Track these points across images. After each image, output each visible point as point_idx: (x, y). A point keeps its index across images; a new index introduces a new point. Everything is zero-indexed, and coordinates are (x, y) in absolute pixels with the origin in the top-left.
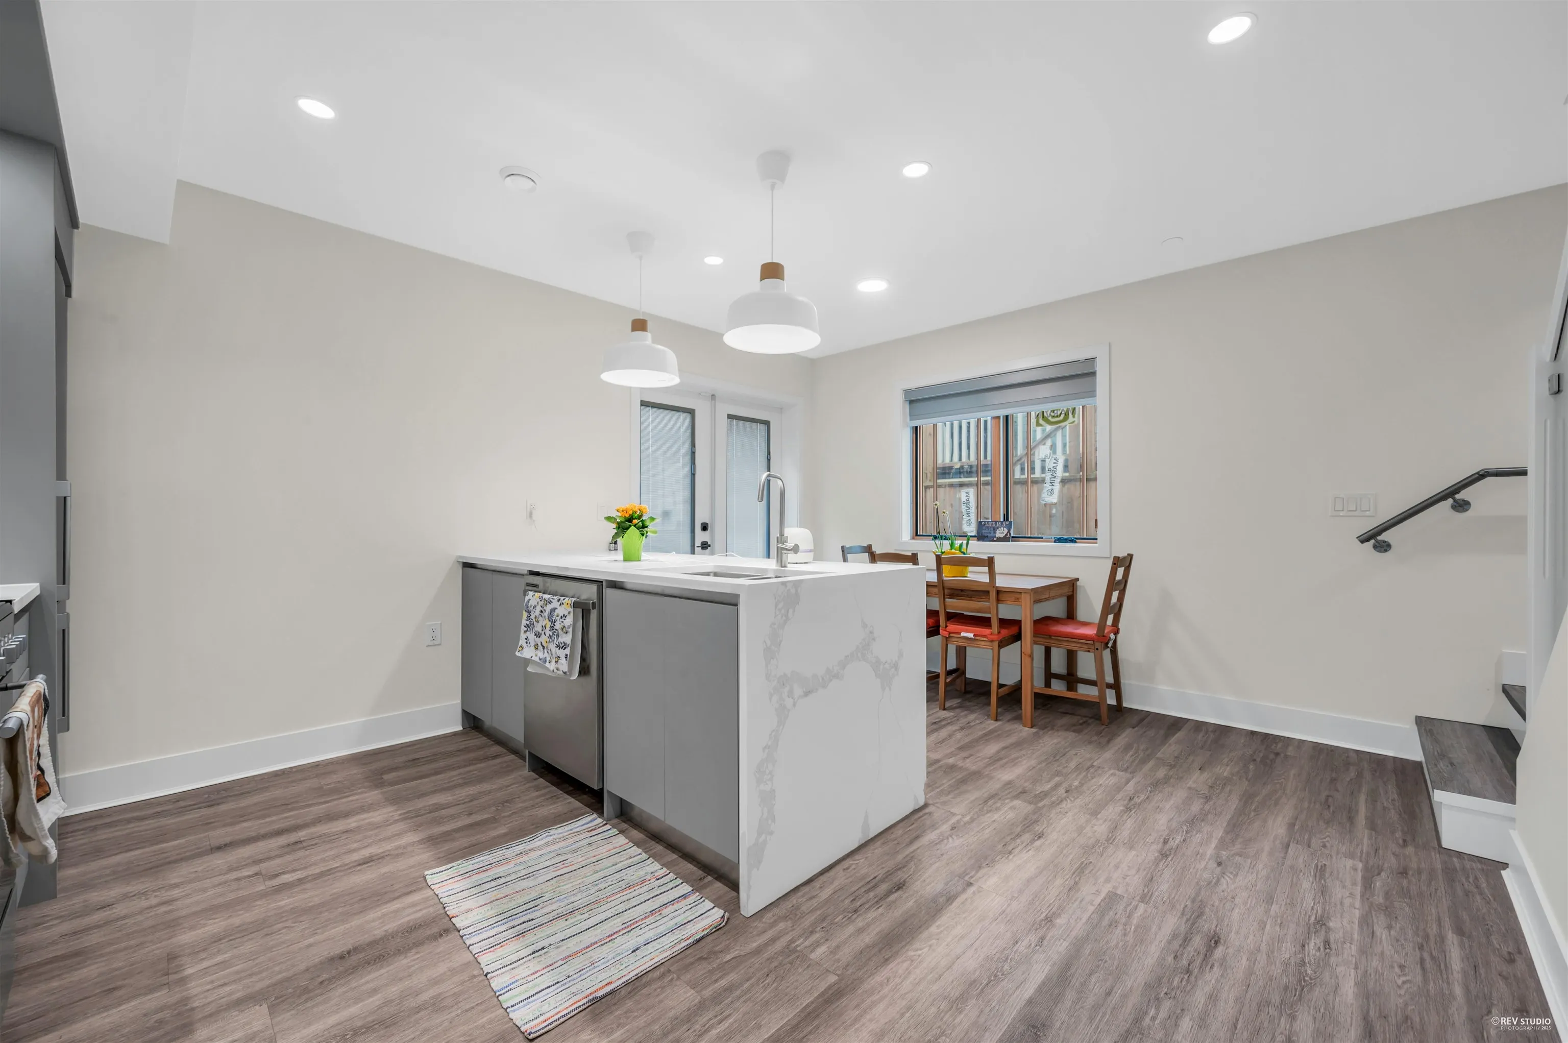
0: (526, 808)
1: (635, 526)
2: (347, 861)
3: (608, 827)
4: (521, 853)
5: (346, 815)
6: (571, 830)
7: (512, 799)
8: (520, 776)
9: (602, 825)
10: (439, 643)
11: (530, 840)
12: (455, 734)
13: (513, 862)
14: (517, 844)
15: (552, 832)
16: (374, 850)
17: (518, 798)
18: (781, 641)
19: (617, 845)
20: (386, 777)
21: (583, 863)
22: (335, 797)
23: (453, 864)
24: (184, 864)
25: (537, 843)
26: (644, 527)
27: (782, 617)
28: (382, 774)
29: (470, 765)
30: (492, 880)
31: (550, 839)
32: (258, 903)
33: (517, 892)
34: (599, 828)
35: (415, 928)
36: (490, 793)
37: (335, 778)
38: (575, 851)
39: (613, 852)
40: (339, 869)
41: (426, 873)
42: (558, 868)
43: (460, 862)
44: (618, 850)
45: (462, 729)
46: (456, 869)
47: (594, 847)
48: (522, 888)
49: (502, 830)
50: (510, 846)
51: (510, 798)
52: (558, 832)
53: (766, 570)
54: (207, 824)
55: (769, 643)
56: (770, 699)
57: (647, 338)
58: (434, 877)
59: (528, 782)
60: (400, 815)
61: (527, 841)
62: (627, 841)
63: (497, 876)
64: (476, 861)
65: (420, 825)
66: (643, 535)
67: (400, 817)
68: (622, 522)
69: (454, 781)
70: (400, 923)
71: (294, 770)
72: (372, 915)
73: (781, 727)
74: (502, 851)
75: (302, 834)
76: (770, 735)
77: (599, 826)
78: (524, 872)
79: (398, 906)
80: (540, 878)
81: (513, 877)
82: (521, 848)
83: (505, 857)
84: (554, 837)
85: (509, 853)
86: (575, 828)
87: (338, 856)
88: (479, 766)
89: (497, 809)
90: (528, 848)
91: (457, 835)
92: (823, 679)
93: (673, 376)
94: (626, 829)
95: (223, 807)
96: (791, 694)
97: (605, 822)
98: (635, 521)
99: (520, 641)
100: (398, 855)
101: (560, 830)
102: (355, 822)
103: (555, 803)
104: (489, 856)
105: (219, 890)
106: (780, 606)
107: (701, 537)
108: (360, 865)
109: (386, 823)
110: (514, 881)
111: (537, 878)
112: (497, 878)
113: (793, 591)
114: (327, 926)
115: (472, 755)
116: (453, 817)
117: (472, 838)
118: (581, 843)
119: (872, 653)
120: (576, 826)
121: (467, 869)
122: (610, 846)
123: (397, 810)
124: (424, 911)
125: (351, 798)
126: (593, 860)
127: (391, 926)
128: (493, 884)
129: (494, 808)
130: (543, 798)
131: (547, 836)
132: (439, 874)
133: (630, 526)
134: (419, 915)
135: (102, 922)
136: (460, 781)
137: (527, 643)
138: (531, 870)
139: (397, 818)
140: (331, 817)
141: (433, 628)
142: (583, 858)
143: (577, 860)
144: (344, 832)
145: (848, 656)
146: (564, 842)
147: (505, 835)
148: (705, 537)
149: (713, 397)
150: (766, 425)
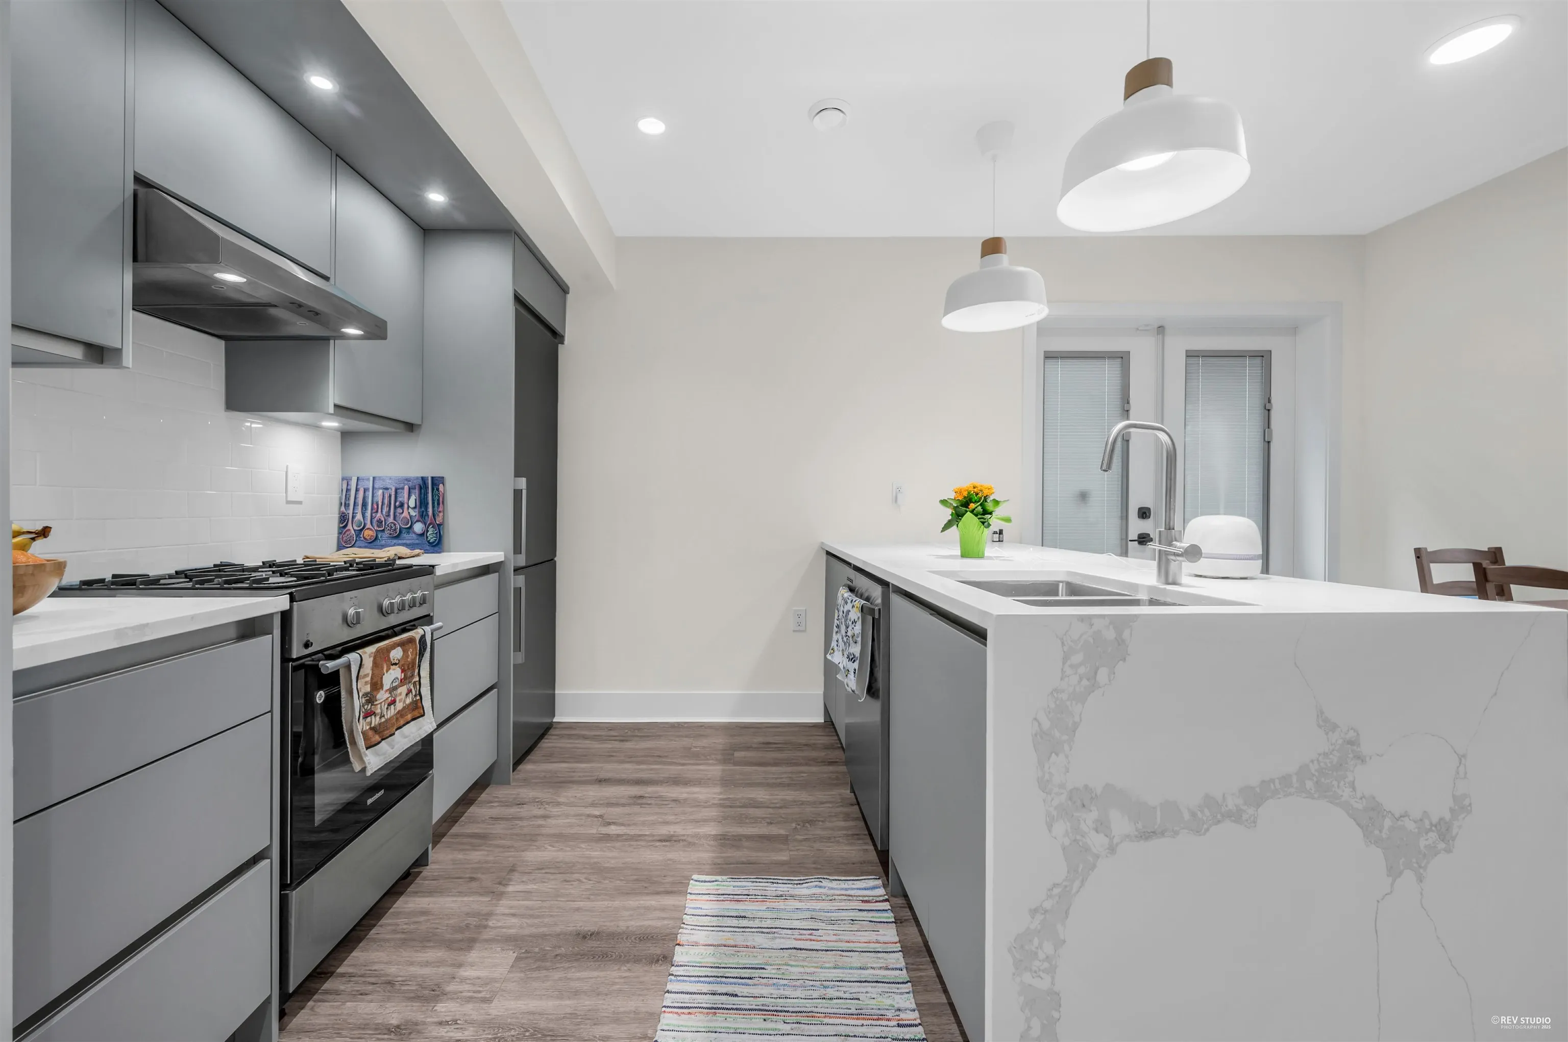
0: (821, 839)
1: (972, 512)
2: (656, 832)
3: (886, 906)
4: (781, 896)
5: (686, 782)
6: (846, 889)
7: (816, 821)
8: (840, 795)
9: (881, 898)
10: (804, 629)
11: (799, 882)
12: (815, 726)
13: (768, 903)
14: (785, 882)
15: (825, 883)
16: (678, 829)
17: (822, 821)
18: (1076, 726)
19: (881, 939)
20: (737, 754)
21: (831, 945)
22: (692, 762)
23: (719, 878)
24: (575, 786)
25: (803, 890)
26: (986, 512)
27: (1081, 679)
28: (734, 751)
29: (807, 764)
30: (737, 917)
31: (818, 891)
32: (583, 846)
33: (747, 947)
34: (876, 902)
35: (647, 938)
36: (802, 804)
37: (704, 742)
38: (832, 922)
39: (872, 946)
40: (646, 838)
41: (695, 877)
42: (803, 937)
43: (725, 878)
44: (879, 947)
45: (823, 721)
46: (717, 885)
47: (855, 928)
48: (754, 944)
49: (783, 857)
50: (776, 881)
51: (815, 819)
52: (833, 886)
53: (1135, 587)
54: (609, 756)
55: (1046, 724)
56: (1050, 827)
57: (1004, 261)
58: (697, 885)
59: (842, 806)
60: (721, 799)
61: (796, 882)
62: (897, 939)
63: (743, 914)
64: (740, 884)
65: (725, 818)
66: (983, 523)
67: (719, 802)
68: (957, 507)
69: (782, 778)
70: (642, 924)
71: (686, 725)
72: (632, 902)
73: (1077, 884)
74: (767, 884)
75: (650, 790)
76: (1051, 890)
77: (878, 899)
78: (768, 923)
79: (653, 903)
80: (778, 941)
81: (757, 923)
82: (783, 888)
83: (764, 893)
84: (822, 890)
85: (772, 889)
86: (853, 889)
87: (654, 823)
88: (814, 769)
89: (796, 828)
90: (792, 892)
91: (746, 844)
92: (1193, 814)
93: (1042, 306)
94: (906, 920)
95: (628, 745)
96: (1102, 826)
97: (886, 897)
98: (972, 506)
99: (832, 642)
100: (691, 844)
101: (834, 884)
102: (688, 793)
103: (851, 844)
104: (750, 884)
105: (573, 820)
106: (1077, 658)
107: (1137, 527)
108: (660, 841)
109: (705, 805)
110: (753, 930)
111: (776, 938)
112: (741, 917)
113: (1110, 634)
114: (598, 895)
115: (814, 754)
116: (755, 820)
117: (754, 854)
118: (844, 914)
119: (1354, 789)
120: (853, 886)
121: (725, 890)
122: (873, 936)
123: (721, 793)
124: (666, 922)
125: (701, 767)
126: (845, 946)
127: (635, 924)
128: (735, 922)
129: (794, 825)
130: (845, 832)
131: (816, 886)
132: (702, 884)
133: (967, 511)
134: (659, 924)
135: (511, 817)
136: (786, 781)
137: (837, 645)
138: (778, 923)
139: (716, 802)
140: (676, 781)
141: (799, 613)
142: (834, 938)
143: (828, 936)
144: (674, 800)
145: (1272, 781)
146: (830, 904)
147: (783, 863)
148: (1145, 526)
149: (1161, 329)
150: (1264, 357)
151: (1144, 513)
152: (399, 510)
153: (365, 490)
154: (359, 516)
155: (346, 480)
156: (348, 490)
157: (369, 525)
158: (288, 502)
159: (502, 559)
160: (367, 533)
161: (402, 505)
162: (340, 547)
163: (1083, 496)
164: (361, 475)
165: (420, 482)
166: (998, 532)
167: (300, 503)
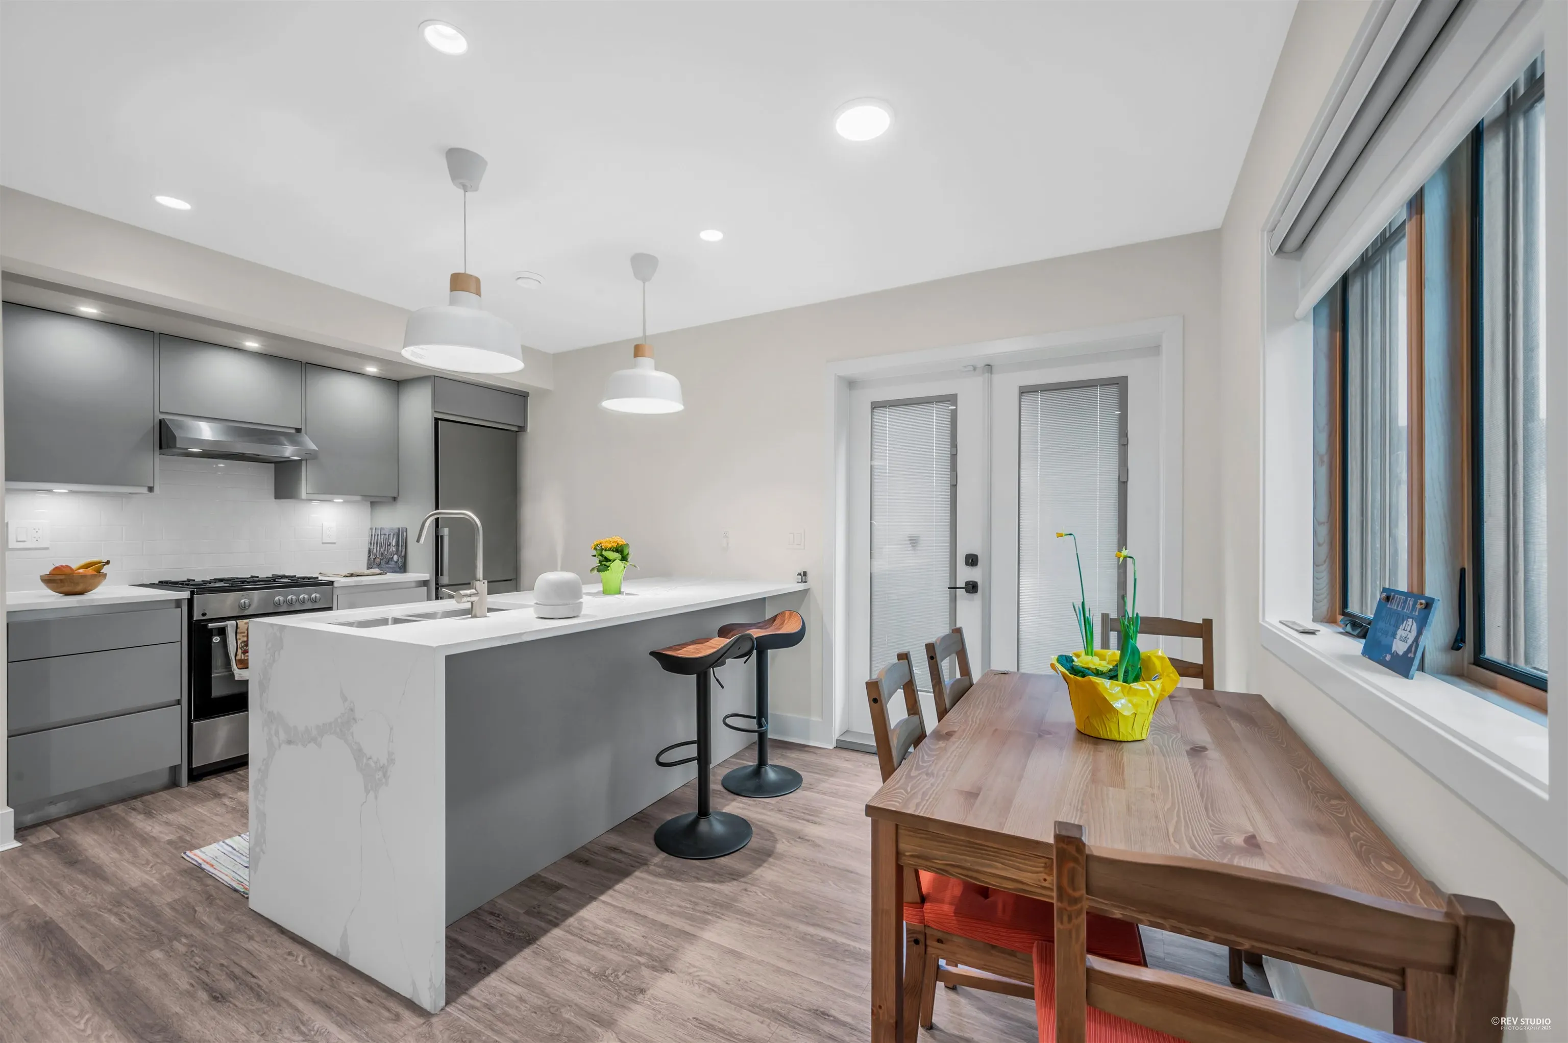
107: (965, 574)
148: (973, 574)
149: (989, 368)
150: (1120, 384)
151: (972, 560)
152: (389, 547)
153: (378, 535)
154: (375, 550)
155: (371, 529)
156: (372, 535)
157: (378, 556)
158: (323, 543)
159: (428, 579)
160: (378, 560)
161: (390, 545)
162: (368, 568)
163: (914, 541)
164: (377, 527)
165: (397, 531)
166: (802, 574)
167: (335, 543)
